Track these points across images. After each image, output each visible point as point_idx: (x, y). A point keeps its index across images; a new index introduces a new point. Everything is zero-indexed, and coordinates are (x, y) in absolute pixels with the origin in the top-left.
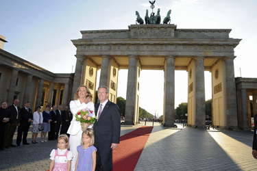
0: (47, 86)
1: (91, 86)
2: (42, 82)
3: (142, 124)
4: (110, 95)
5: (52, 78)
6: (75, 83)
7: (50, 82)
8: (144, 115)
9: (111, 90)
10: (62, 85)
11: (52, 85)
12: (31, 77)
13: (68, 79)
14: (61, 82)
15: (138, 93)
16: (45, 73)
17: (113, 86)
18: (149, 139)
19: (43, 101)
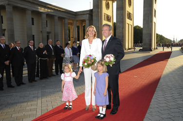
0: (71, 24)
1: (108, 19)
2: (67, 21)
3: (160, 50)
4: (127, 25)
5: (74, 16)
6: (94, 18)
7: (73, 20)
8: (162, 41)
9: (128, 21)
10: (84, 21)
11: (75, 22)
12: (56, 18)
13: (88, 15)
14: (82, 19)
15: (154, 20)
16: (67, 13)
17: (130, 16)
18: (168, 64)
19: (69, 37)
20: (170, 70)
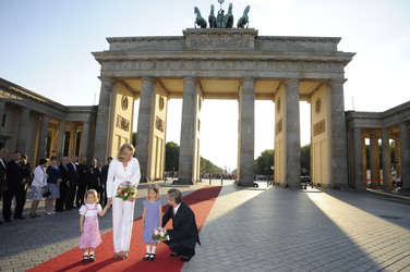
0: (56, 127)
1: (124, 125)
2: (46, 120)
3: (205, 183)
4: (155, 139)
5: (62, 114)
6: (100, 121)
7: (59, 120)
8: (209, 170)
9: (156, 132)
10: (80, 124)
11: (62, 124)
12: (27, 112)
13: (88, 115)
14: (77, 119)
15: (198, 135)
16: (51, 106)
17: (160, 125)
18: (213, 209)
19: (48, 150)
20: (218, 215)
